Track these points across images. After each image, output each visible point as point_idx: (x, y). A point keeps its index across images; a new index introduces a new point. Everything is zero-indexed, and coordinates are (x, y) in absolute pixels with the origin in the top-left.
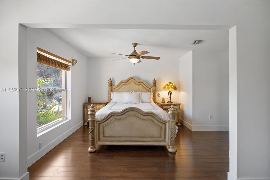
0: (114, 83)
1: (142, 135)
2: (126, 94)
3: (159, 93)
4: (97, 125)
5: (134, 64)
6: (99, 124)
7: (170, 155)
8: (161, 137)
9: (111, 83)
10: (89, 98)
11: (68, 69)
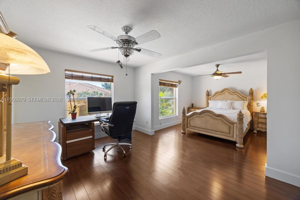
0: (211, 93)
1: (215, 129)
2: (220, 101)
3: (259, 102)
4: (186, 118)
5: (217, 79)
6: (188, 118)
7: (237, 149)
8: (230, 133)
9: (208, 94)
10: (192, 104)
11: (176, 87)
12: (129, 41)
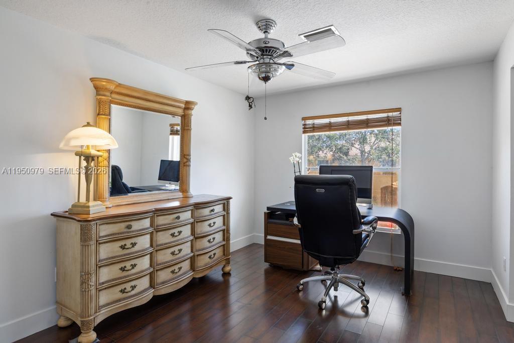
12: (270, 50)
